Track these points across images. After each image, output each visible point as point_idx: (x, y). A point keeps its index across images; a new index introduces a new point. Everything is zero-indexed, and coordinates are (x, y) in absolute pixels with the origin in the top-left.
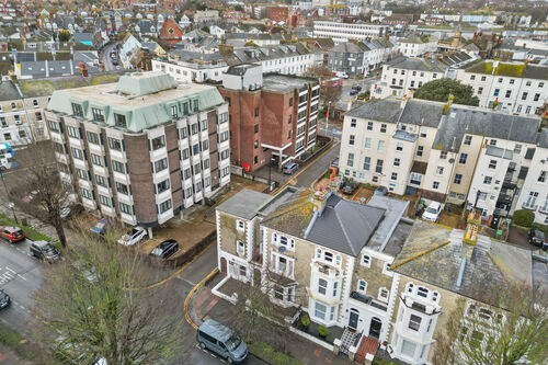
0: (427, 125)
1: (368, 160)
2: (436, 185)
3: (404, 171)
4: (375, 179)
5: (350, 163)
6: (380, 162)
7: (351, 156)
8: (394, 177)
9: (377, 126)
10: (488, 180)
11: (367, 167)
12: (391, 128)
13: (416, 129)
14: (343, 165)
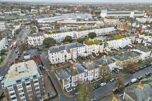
0: (64, 50)
1: (56, 59)
2: (69, 58)
3: (64, 58)
4: (58, 62)
5: (53, 61)
6: (59, 58)
7: (53, 60)
8: (63, 60)
9: (57, 53)
10: (75, 54)
11: (56, 60)
12: (59, 52)
13: (63, 51)
14: (52, 62)
